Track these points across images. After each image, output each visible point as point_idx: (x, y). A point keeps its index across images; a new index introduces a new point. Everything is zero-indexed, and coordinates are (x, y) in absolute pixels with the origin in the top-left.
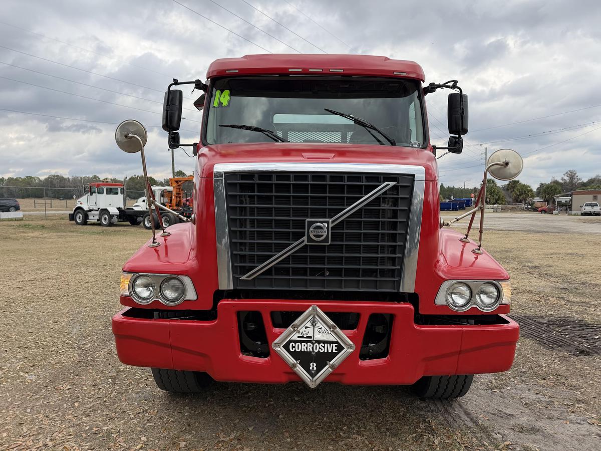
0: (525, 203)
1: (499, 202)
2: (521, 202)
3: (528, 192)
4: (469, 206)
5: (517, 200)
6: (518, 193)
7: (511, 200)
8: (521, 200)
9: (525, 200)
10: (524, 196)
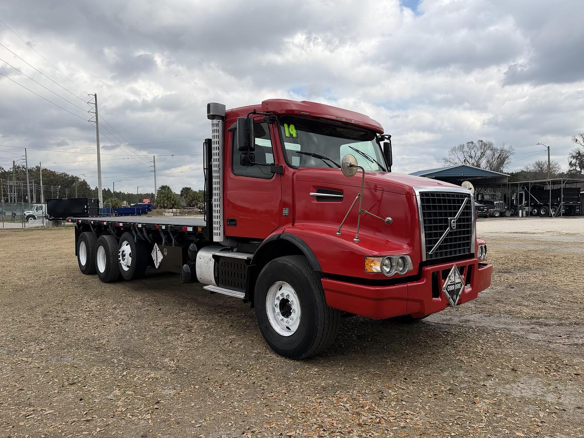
0: (197, 207)
1: (176, 206)
2: (193, 206)
3: (199, 197)
4: (150, 211)
5: (190, 205)
6: (191, 199)
7: (185, 205)
8: (193, 205)
9: (197, 205)
10: (196, 201)
